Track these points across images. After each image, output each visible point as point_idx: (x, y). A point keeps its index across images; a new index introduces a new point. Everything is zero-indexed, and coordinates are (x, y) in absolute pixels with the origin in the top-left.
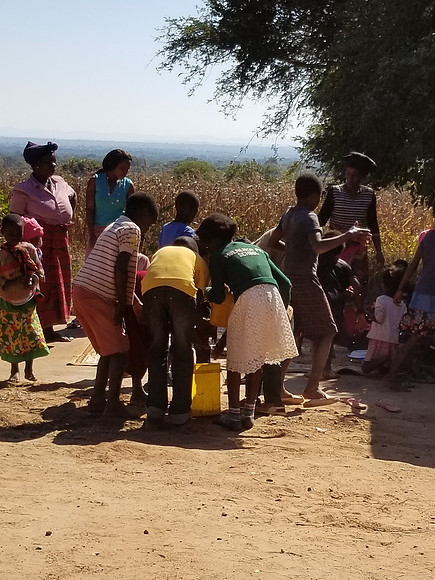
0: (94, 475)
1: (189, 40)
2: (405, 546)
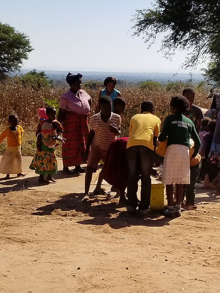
0: (101, 239)
1: (148, 20)
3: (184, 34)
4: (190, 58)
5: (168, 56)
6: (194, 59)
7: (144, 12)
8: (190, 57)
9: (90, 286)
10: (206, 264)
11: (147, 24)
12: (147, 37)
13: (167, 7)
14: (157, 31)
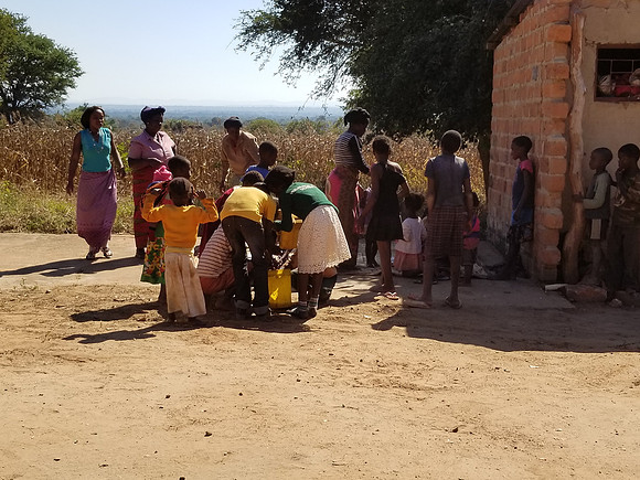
0: (200, 353)
1: (258, 27)
2: (435, 400)
3: (314, 48)
4: (323, 83)
5: (290, 80)
6: (329, 85)
7: (252, 15)
8: (323, 81)
9: (185, 423)
10: (358, 384)
11: (257, 32)
12: (258, 52)
13: (286, 6)
14: (272, 43)
